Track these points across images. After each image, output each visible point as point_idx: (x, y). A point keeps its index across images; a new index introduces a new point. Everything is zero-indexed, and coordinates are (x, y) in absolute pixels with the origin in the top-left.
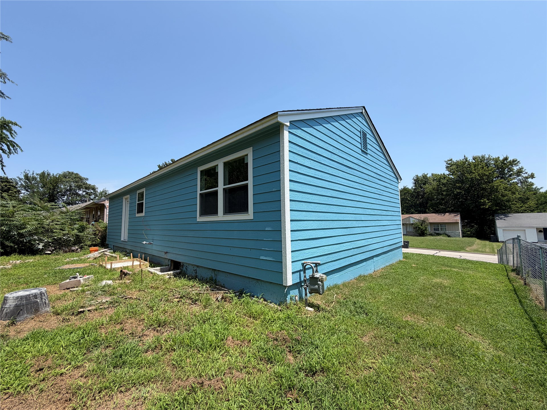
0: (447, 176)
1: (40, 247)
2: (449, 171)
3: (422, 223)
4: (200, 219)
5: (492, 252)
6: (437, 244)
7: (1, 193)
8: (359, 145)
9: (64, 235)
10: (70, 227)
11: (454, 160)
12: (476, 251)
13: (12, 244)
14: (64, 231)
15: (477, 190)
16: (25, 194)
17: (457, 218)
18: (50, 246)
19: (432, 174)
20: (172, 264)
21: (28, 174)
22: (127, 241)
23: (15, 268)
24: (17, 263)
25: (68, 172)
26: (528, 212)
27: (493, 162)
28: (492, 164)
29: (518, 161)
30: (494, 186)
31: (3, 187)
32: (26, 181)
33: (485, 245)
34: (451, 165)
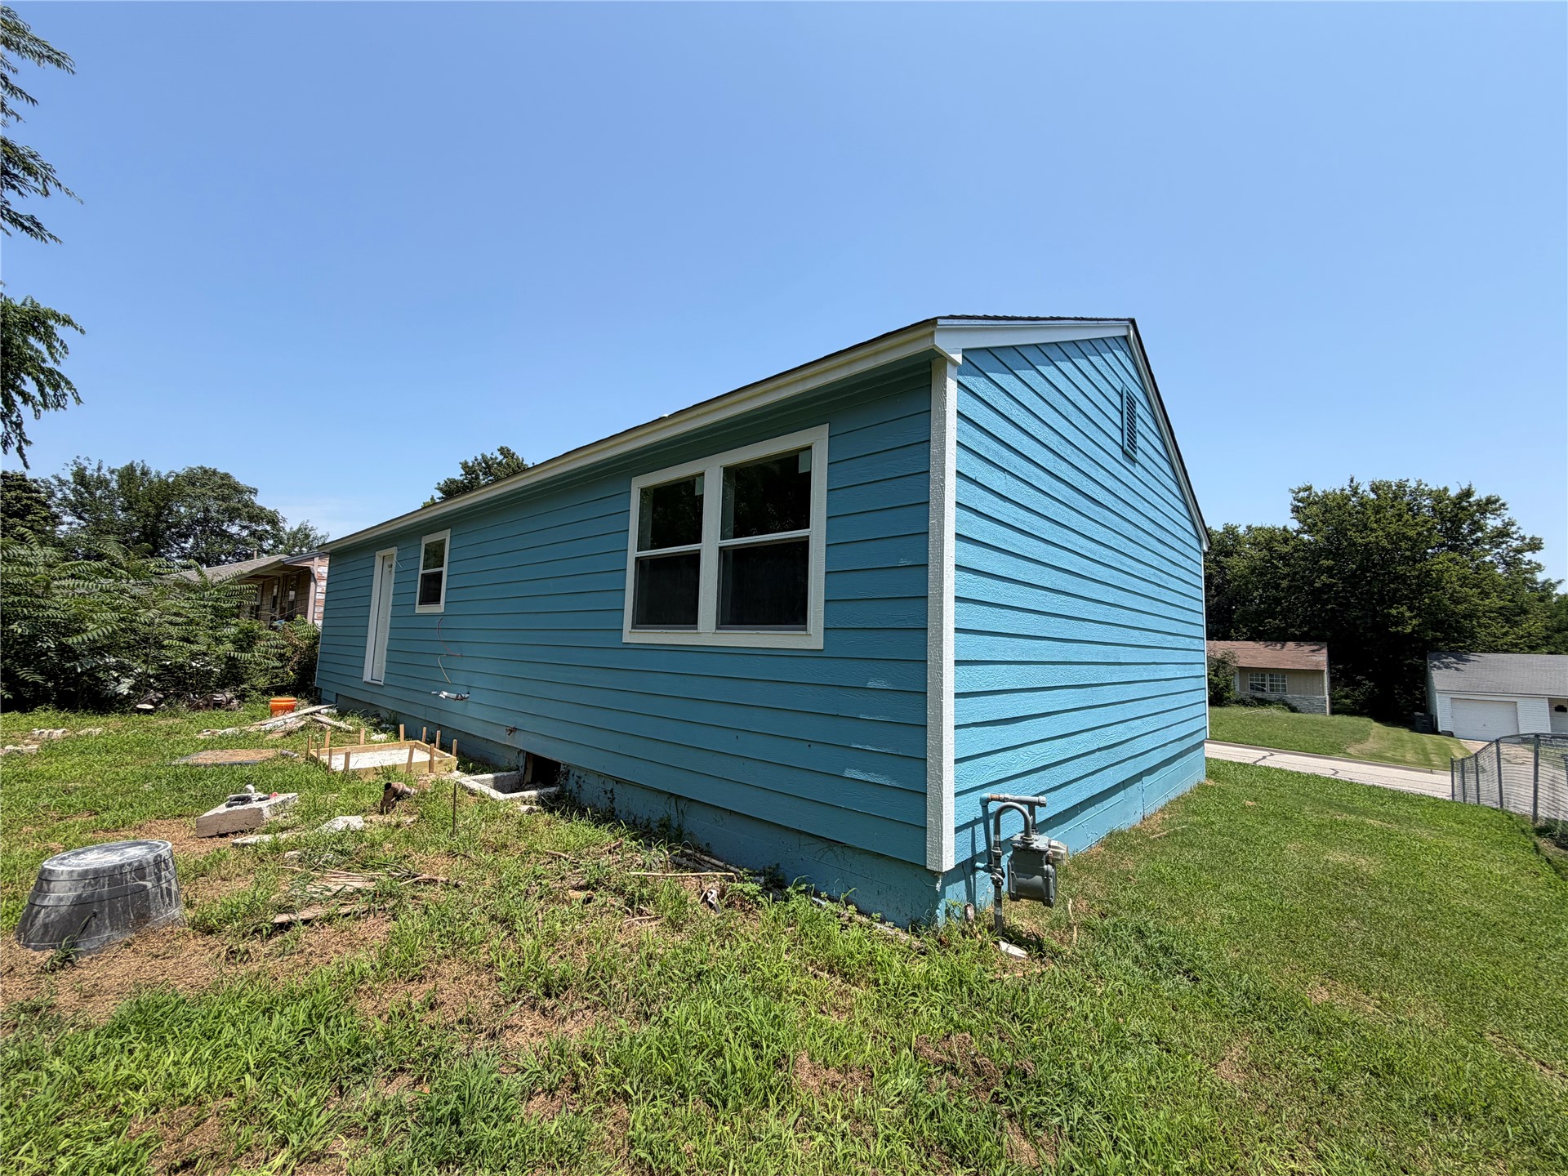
0: (1295, 534)
1: (124, 688)
2: (1300, 522)
3: (1218, 667)
4: (632, 636)
5: (1423, 762)
6: (1264, 731)
7: (3, 519)
8: (1117, 436)
9: (194, 656)
10: (211, 632)
11: (1318, 490)
12: (1377, 758)
13: (38, 678)
14: (191, 642)
15: (1380, 580)
16: (74, 526)
17: (1317, 658)
18: (150, 686)
19: (1249, 528)
20: (530, 767)
21: (85, 468)
22: (382, 683)
23: (51, 756)
24: (54, 736)
25: (201, 468)
26: (1521, 651)
27: (1428, 501)
28: (1425, 506)
29: (1501, 502)
30: (1431, 570)
31: (8, 504)
32: (79, 487)
33: (1399, 740)
34: (1306, 504)
